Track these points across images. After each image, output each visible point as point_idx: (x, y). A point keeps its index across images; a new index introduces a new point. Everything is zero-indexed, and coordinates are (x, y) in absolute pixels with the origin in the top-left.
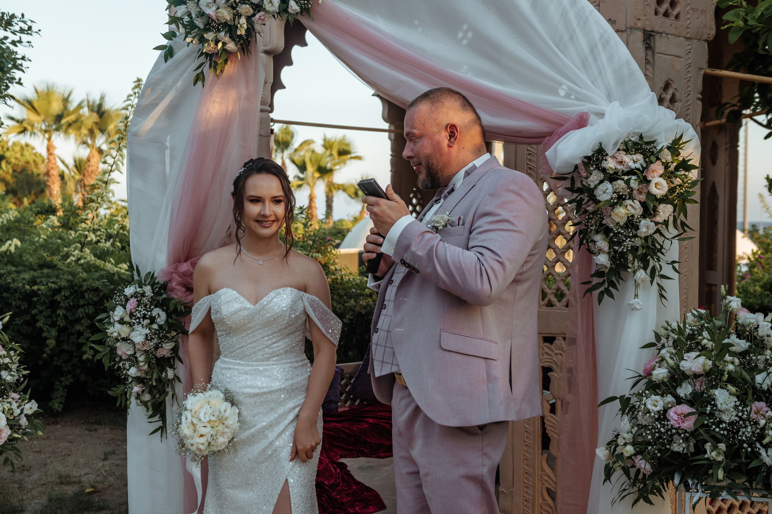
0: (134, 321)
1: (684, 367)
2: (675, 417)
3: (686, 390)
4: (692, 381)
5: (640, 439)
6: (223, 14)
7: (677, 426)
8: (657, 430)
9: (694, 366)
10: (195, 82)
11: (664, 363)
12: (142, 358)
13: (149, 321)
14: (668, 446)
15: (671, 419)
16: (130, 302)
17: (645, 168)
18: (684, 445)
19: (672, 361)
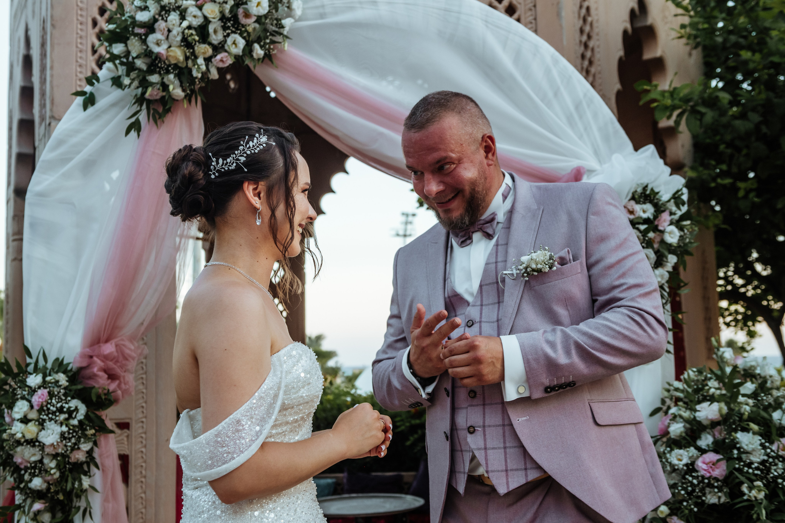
0: (45, 417)
1: (700, 418)
2: (704, 466)
3: (706, 440)
4: (710, 431)
6: (176, 53)
7: (708, 475)
8: (689, 484)
9: (709, 414)
10: (128, 132)
11: (678, 419)
12: (53, 464)
13: (66, 416)
14: (704, 498)
15: (700, 469)
16: (37, 394)
17: (656, 217)
18: (720, 494)
19: (686, 414)
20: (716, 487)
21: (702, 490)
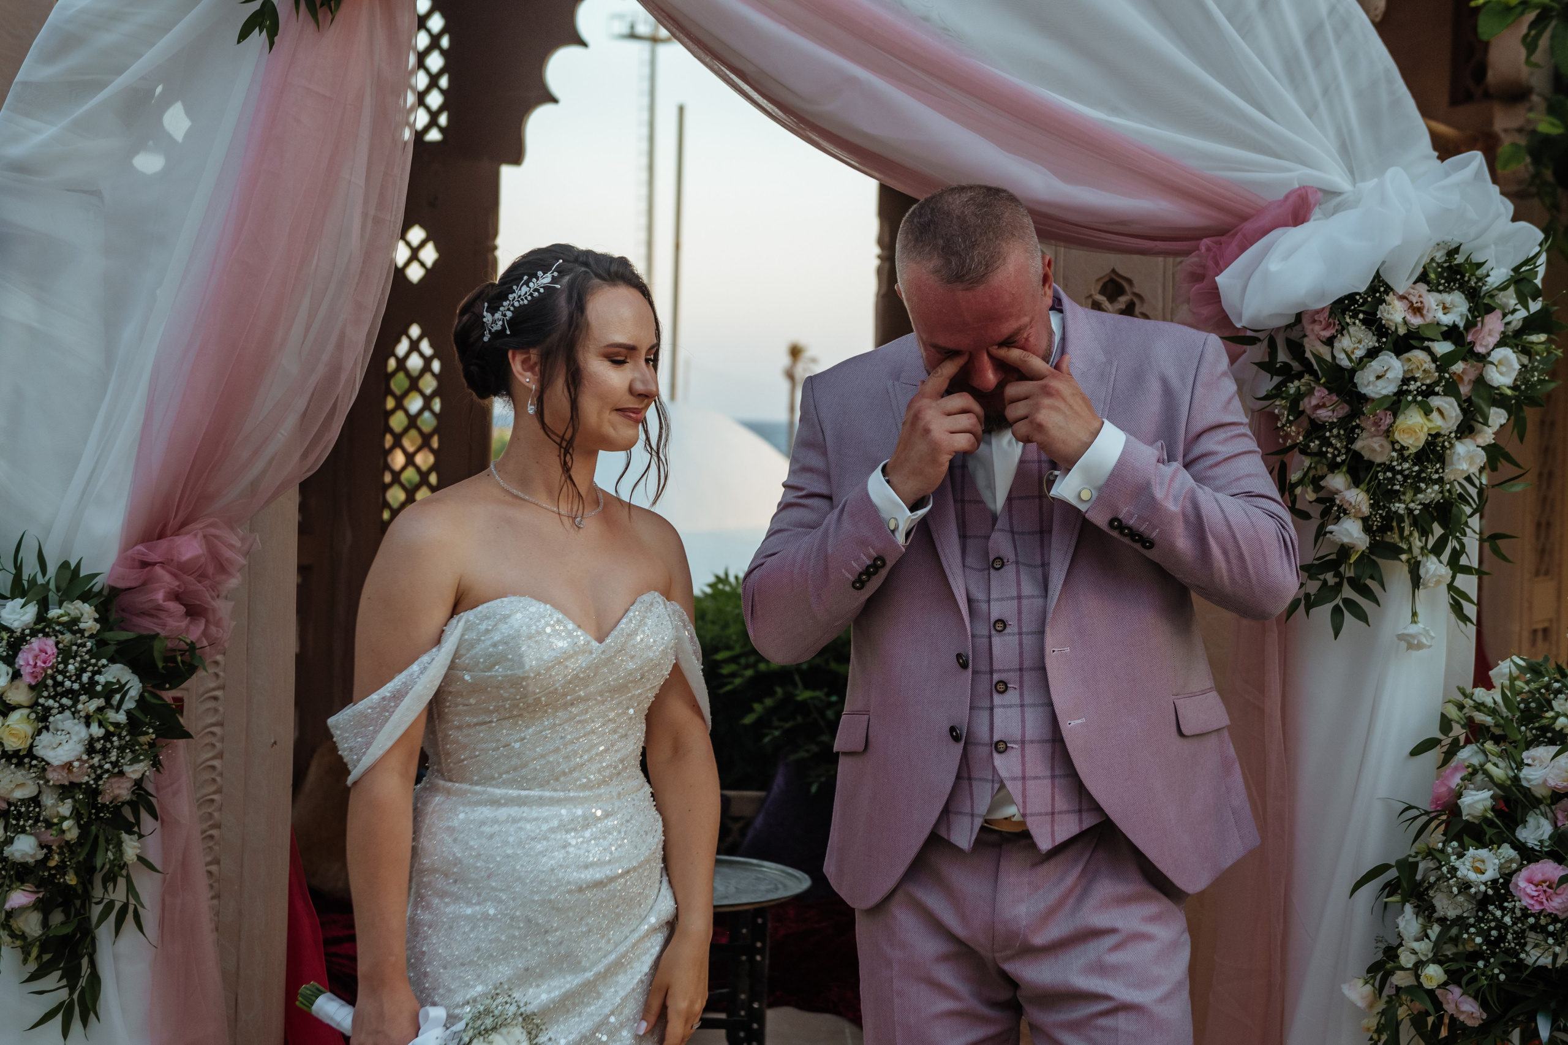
0: (50, 702)
1: (1528, 781)
2: (1531, 889)
3: (1537, 830)
4: (1548, 810)
5: (1449, 951)
7: (1538, 908)
8: (1493, 924)
9: (1551, 775)
10: (244, 34)
11: (1479, 777)
12: (66, 808)
13: (101, 702)
14: (1523, 956)
15: (1521, 894)
16: (31, 649)
17: (1470, 325)
18: (1557, 949)
19: (1499, 771)
20: (1552, 934)
21: (1520, 936)
